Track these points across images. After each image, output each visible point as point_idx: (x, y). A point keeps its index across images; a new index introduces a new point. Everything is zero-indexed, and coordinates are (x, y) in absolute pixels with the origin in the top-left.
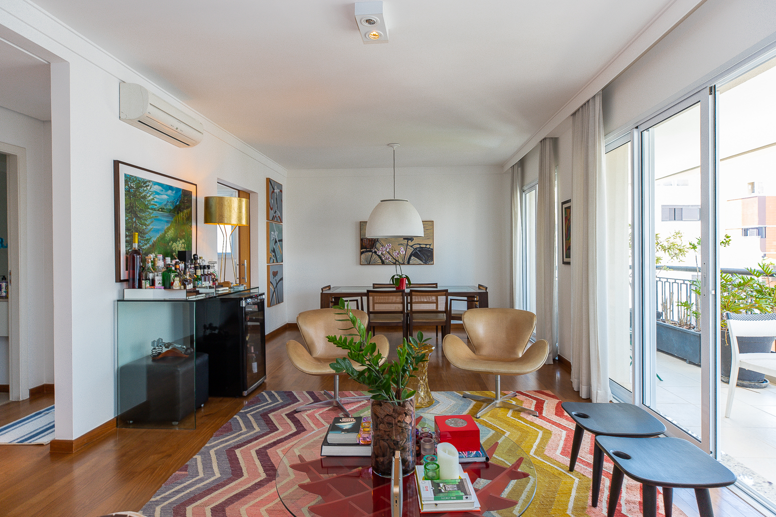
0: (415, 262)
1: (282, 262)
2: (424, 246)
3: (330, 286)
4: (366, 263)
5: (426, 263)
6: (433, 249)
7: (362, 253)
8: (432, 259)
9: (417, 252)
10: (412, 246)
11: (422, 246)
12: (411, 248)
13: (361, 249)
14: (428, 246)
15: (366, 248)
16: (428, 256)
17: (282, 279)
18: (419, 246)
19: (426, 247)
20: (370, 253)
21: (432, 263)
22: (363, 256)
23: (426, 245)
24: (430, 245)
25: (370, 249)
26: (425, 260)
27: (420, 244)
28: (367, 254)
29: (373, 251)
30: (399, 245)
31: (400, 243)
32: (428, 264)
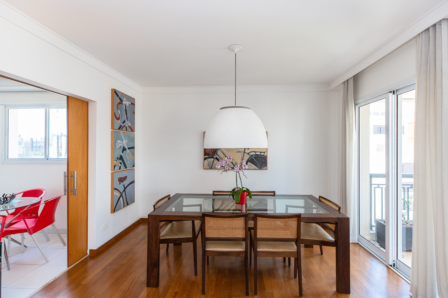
0: (251, 167)
1: (134, 166)
2: (259, 153)
3: (169, 195)
4: (209, 168)
5: (260, 168)
6: (266, 156)
7: (205, 159)
8: (266, 165)
9: (252, 159)
10: (248, 154)
11: (257, 153)
12: (247, 155)
13: (205, 155)
14: (262, 154)
15: (209, 155)
16: (263, 163)
17: (133, 182)
18: (254, 153)
19: (261, 155)
20: (212, 159)
21: (266, 168)
22: (206, 161)
23: (261, 152)
24: (264, 153)
25: (212, 155)
26: (260, 166)
27: (255, 152)
28: (209, 159)
29: (215, 157)
30: (237, 152)
31: (237, 151)
32: (263, 169)
